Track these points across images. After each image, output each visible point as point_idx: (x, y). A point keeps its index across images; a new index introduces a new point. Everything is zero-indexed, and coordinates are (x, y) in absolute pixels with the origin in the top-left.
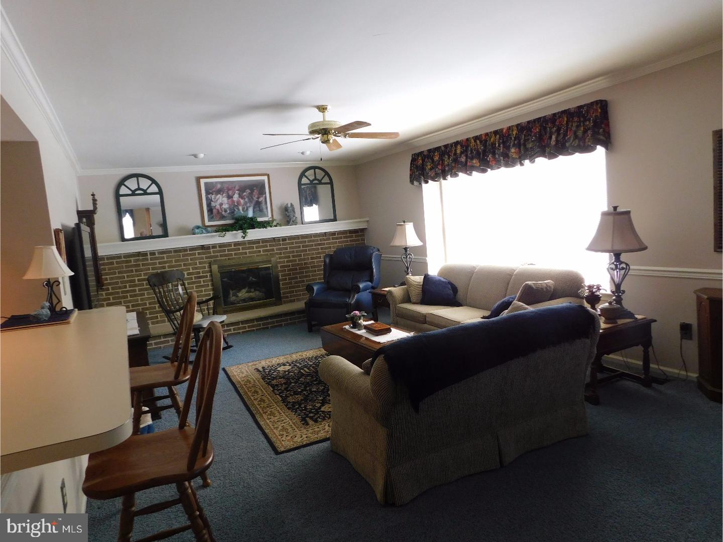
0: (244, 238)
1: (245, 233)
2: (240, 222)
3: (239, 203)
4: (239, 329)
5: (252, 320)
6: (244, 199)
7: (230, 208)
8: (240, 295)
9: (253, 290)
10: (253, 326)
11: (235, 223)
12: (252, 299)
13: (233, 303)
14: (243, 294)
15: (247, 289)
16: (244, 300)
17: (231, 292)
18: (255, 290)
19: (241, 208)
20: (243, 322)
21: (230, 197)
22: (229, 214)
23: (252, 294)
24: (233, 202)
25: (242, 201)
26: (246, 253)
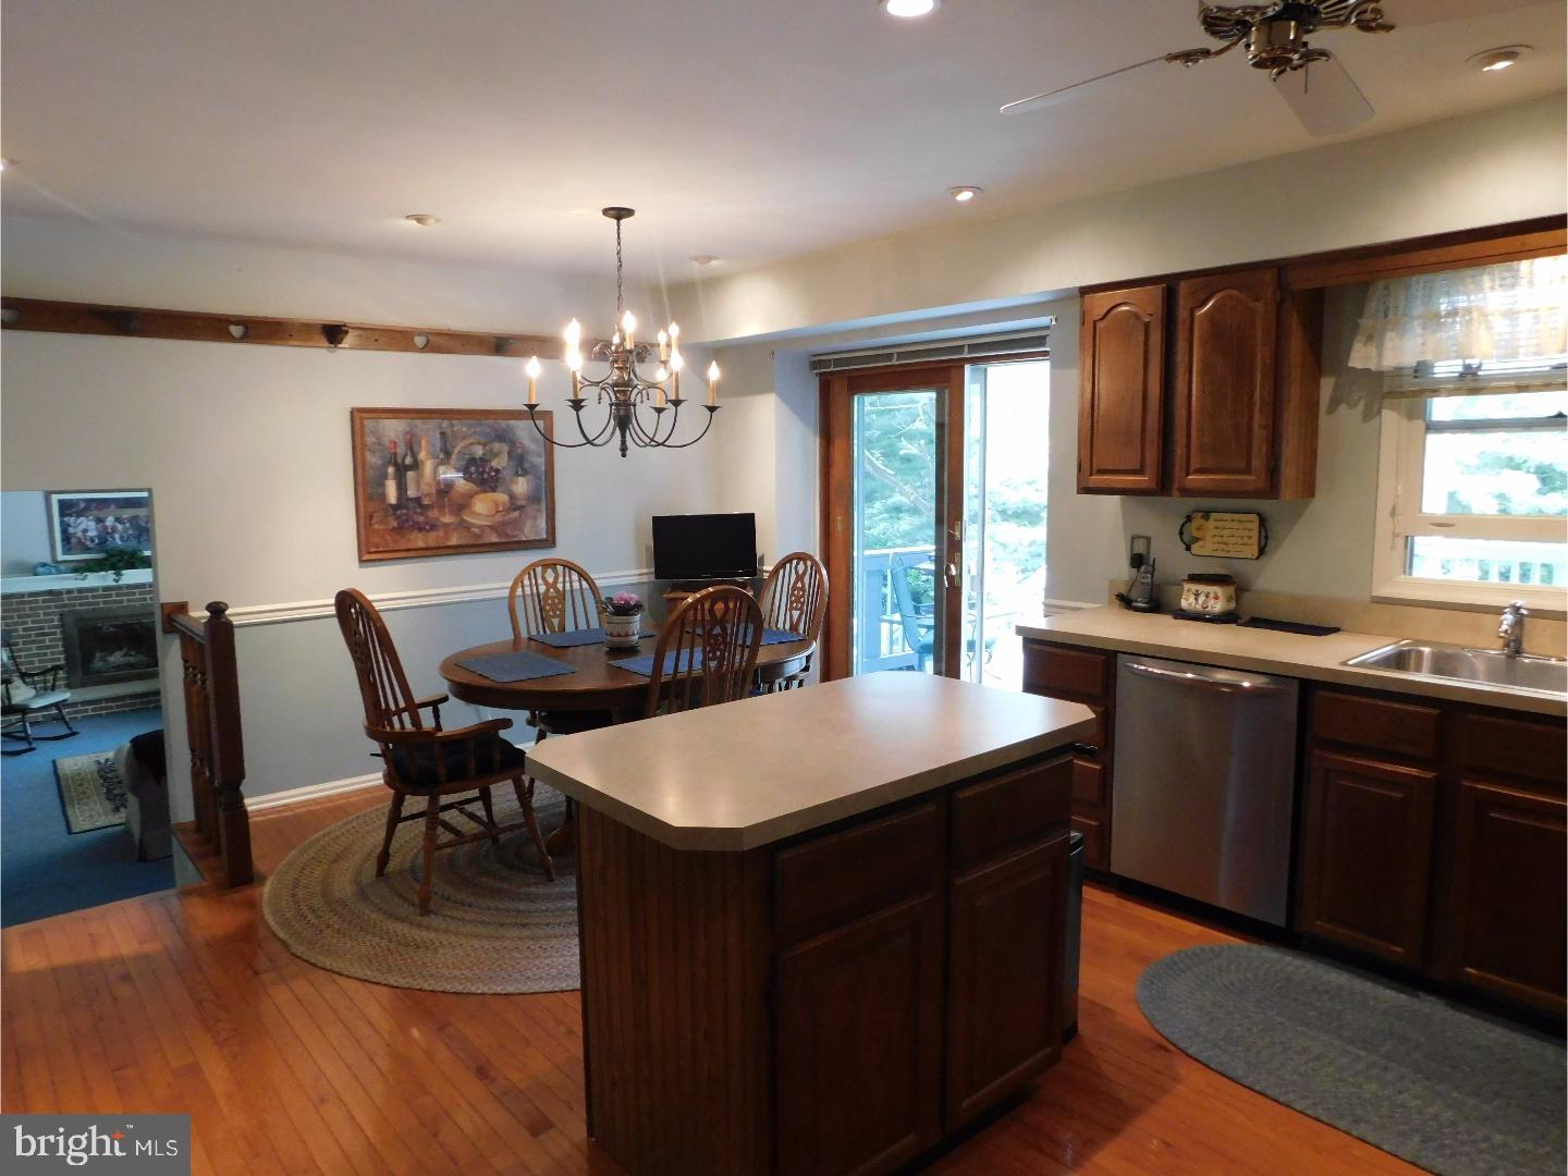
0: (117, 581)
1: (118, 574)
2: (114, 560)
3: (114, 530)
4: (101, 709)
5: (123, 698)
6: (124, 523)
7: (99, 537)
8: (111, 659)
9: (133, 653)
10: (122, 706)
11: (106, 559)
12: (130, 666)
13: (98, 672)
14: (116, 658)
15: (125, 650)
16: (119, 667)
17: (98, 655)
18: (138, 653)
19: (117, 536)
20: (107, 700)
21: (99, 521)
22: (98, 544)
23: (131, 659)
24: (106, 528)
25: (120, 527)
26: (122, 602)
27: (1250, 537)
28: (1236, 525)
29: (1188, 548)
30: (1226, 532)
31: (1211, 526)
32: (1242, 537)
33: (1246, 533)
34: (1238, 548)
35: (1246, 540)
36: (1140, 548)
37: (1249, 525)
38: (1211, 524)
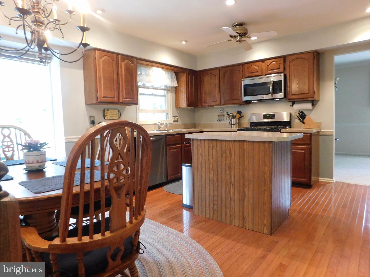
27: (117, 115)
28: (114, 112)
29: (104, 118)
30: (112, 114)
31: (109, 113)
32: (115, 115)
33: (116, 114)
34: (115, 117)
35: (116, 115)
36: (92, 119)
37: (116, 112)
38: (109, 112)
